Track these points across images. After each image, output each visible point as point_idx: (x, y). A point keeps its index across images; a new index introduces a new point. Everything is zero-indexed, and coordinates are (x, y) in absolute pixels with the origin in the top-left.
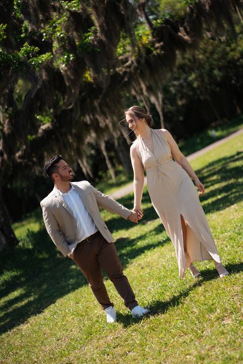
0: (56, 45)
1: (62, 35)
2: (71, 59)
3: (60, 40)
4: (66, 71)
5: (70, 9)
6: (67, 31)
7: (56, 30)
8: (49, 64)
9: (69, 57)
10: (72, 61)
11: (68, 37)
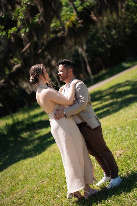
0: (19, 23)
1: (22, 18)
2: (27, 31)
3: (22, 20)
4: (24, 38)
5: (27, 3)
6: (25, 15)
7: (19, 14)
8: (16, 34)
9: (26, 30)
10: (27, 32)
11: (26, 19)
